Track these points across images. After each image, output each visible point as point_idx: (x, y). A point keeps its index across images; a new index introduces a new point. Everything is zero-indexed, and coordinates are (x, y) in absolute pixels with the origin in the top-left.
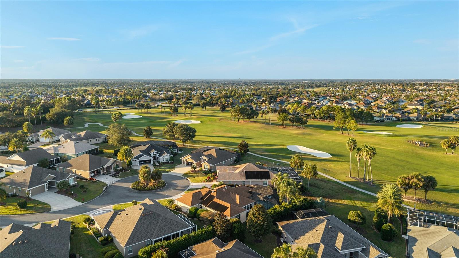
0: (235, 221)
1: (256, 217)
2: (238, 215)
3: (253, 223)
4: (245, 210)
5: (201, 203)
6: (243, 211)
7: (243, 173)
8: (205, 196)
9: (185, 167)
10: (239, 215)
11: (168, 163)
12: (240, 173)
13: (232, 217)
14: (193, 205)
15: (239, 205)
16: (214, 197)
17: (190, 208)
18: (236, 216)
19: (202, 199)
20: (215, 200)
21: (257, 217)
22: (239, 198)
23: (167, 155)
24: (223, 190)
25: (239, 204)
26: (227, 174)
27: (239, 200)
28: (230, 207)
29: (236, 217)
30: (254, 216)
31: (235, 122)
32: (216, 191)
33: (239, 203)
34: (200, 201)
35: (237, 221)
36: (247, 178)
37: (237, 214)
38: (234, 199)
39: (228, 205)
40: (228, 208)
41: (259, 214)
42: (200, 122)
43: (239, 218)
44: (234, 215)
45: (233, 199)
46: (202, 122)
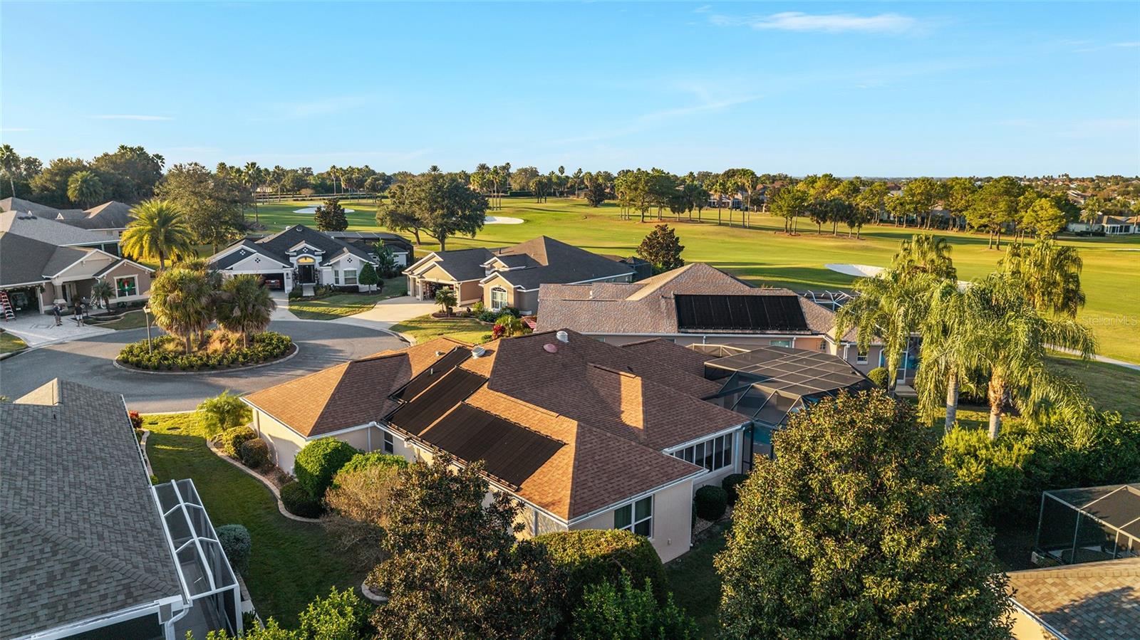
0: (604, 549)
1: (837, 531)
2: (632, 501)
3: (804, 589)
4: (687, 472)
5: (389, 419)
6: (668, 473)
7: (663, 301)
8: (425, 377)
9: (420, 303)
10: (646, 505)
11: (354, 290)
12: (652, 301)
13: (583, 519)
14: (331, 430)
15: (643, 437)
16: (475, 382)
17: (302, 443)
18: (617, 512)
19: (400, 394)
20: (483, 399)
21: (842, 523)
22: (644, 395)
23: (350, 260)
24: (546, 347)
25: (646, 428)
26: (585, 306)
27: (645, 404)
28: (573, 444)
29: (622, 518)
30: (808, 516)
31: (631, 222)
32: (496, 349)
33: (640, 425)
34: (388, 406)
35: (621, 555)
36: (682, 324)
37: (623, 496)
38: (609, 400)
39: (564, 429)
40: (559, 445)
41: (875, 494)
42: (522, 221)
43: (644, 529)
44: (604, 503)
45: (603, 402)
46: (527, 221)
